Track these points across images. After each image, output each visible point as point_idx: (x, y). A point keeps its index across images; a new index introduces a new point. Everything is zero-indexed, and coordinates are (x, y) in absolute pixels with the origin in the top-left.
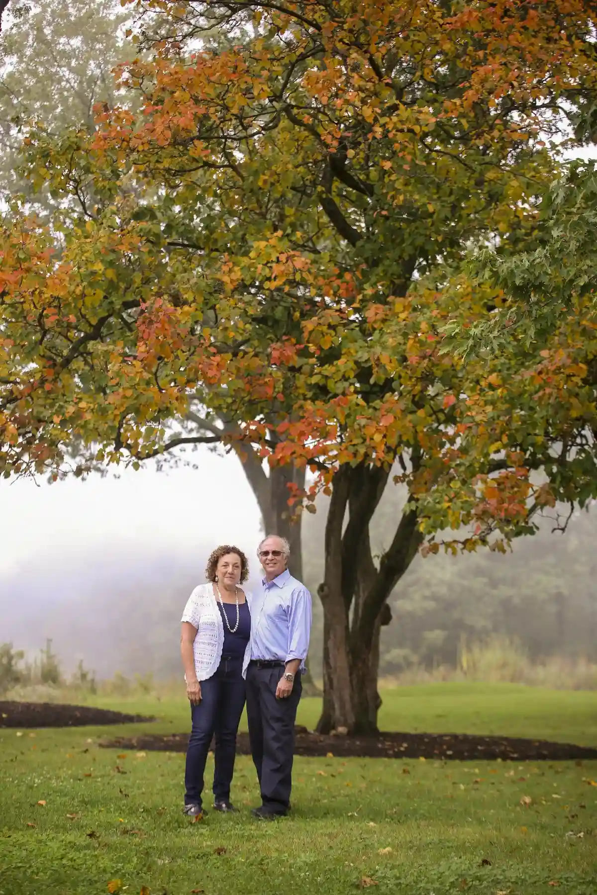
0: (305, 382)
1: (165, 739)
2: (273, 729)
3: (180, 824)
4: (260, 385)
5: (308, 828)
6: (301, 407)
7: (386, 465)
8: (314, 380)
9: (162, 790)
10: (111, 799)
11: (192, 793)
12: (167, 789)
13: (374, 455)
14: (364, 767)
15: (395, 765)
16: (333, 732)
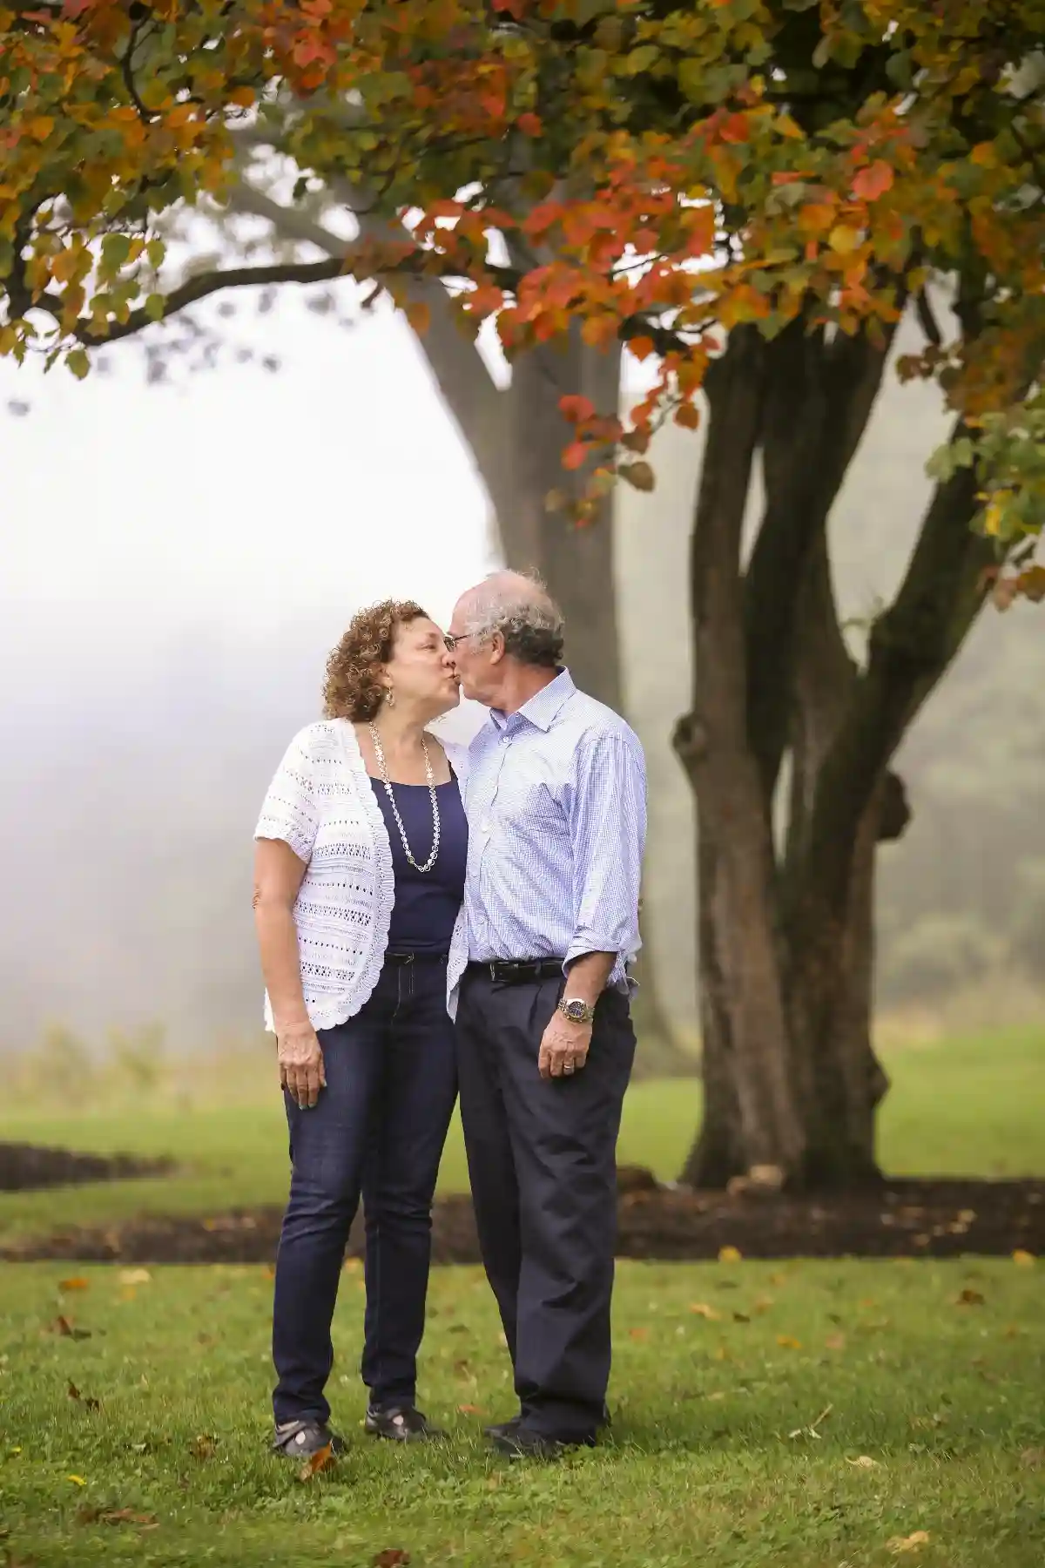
0: (608, 73)
1: (210, 1226)
2: (547, 1173)
3: (264, 1486)
4: (464, 88)
5: (666, 1481)
6: (598, 154)
7: (873, 325)
8: (636, 63)
9: (204, 1382)
10: (45, 1417)
11: (295, 1386)
12: (219, 1379)
13: (835, 298)
14: (837, 1287)
15: (936, 1280)
16: (737, 1184)
